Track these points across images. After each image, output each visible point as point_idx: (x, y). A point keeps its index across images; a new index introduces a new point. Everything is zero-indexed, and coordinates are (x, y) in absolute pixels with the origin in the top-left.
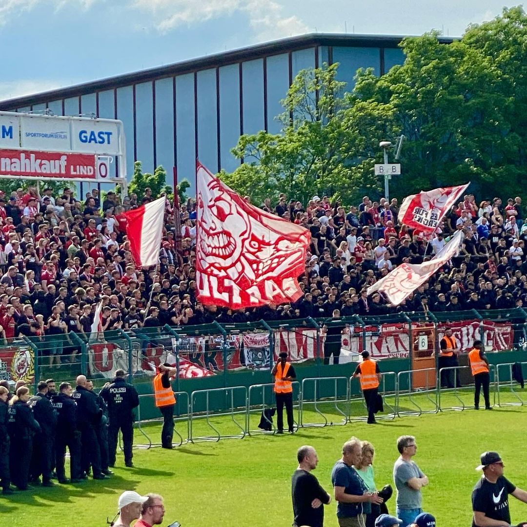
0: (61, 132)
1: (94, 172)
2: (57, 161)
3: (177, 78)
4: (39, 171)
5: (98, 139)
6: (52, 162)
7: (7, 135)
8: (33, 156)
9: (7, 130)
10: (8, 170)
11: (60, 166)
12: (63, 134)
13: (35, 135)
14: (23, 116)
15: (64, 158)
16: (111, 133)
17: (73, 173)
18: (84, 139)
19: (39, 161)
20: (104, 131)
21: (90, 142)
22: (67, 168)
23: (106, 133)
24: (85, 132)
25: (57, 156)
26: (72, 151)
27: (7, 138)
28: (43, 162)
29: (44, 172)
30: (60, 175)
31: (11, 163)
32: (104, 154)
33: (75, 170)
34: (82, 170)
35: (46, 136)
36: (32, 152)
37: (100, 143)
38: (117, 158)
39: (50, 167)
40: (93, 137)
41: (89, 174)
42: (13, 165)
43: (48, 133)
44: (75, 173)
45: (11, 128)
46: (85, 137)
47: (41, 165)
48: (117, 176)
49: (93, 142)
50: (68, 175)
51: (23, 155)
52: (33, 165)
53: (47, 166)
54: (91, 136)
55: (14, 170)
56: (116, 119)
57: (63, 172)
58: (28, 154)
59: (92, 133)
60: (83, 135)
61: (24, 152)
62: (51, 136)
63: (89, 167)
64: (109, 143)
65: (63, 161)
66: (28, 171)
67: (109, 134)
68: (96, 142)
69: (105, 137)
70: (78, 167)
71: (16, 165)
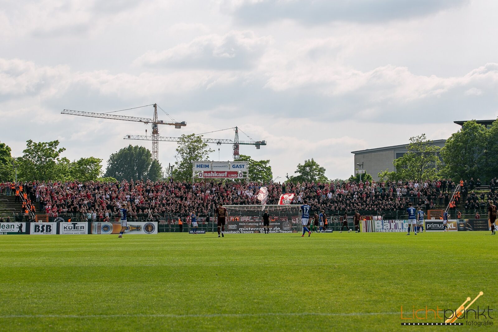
1: (237, 176)
5: (239, 167)
6: (222, 173)
8: (215, 173)
9: (207, 166)
10: (207, 176)
12: (226, 166)
13: (216, 167)
15: (226, 173)
17: (229, 176)
19: (217, 173)
20: (242, 165)
24: (235, 165)
25: (224, 172)
26: (229, 170)
27: (207, 168)
28: (219, 174)
32: (242, 171)
33: (230, 175)
34: (233, 175)
35: (219, 167)
36: (215, 171)
39: (221, 175)
45: (208, 165)
47: (218, 175)
49: (237, 168)
51: (212, 172)
52: (216, 175)
57: (226, 176)
59: (237, 165)
60: (234, 166)
61: (212, 171)
62: (222, 167)
63: (235, 175)
64: (243, 168)
65: (226, 174)
66: (213, 176)
67: (243, 165)
69: (242, 166)
71: (209, 175)
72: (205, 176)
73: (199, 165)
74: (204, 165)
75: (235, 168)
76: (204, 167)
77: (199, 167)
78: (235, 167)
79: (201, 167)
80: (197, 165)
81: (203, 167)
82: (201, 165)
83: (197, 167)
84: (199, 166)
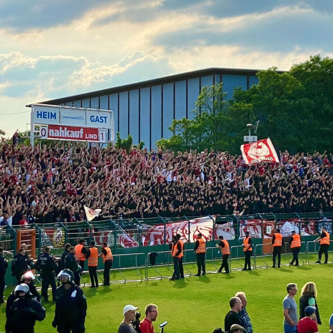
0: (81, 117)
1: (97, 137)
2: (78, 132)
3: (141, 90)
4: (68, 136)
5: (100, 120)
6: (76, 132)
7: (53, 117)
8: (66, 129)
9: (53, 115)
10: (53, 135)
11: (80, 134)
12: (82, 118)
13: (67, 118)
14: (62, 108)
15: (82, 130)
16: (107, 118)
17: (86, 138)
18: (93, 120)
19: (69, 131)
20: (103, 116)
21: (96, 122)
22: (84, 135)
23: (104, 117)
24: (94, 116)
25: (78, 129)
26: (86, 126)
27: (53, 119)
28: (71, 132)
29: (71, 137)
30: (80, 139)
31: (54, 132)
32: (103, 128)
33: (88, 136)
34: (91, 136)
35: (73, 118)
36: (66, 126)
37: (101, 122)
38: (109, 130)
39: (75, 134)
40: (97, 119)
41: (95, 138)
42: (55, 133)
43: (75, 117)
44: (88, 138)
45: (55, 114)
46: (93, 119)
47: (70, 133)
48: (109, 140)
49: (97, 121)
50: (84, 138)
51: (61, 128)
52: (66, 133)
53: (73, 134)
54: (96, 119)
55: (56, 136)
56: (109, 109)
57: (81, 137)
58: (63, 127)
59: (97, 117)
61: (61, 126)
62: (76, 118)
63: (94, 135)
64: (106, 122)
65: (82, 131)
66: (63, 136)
67: (106, 118)
68: (99, 122)
69: (104, 119)
70: (89, 134)
71: (58, 133)
72: (50, 135)
73: (41, 112)
74: (49, 113)
75: (93, 121)
76: (49, 118)
77: (41, 117)
78: (94, 119)
79: (44, 117)
80: (38, 112)
81: (47, 116)
82: (44, 113)
83: (38, 117)
84: (41, 115)
